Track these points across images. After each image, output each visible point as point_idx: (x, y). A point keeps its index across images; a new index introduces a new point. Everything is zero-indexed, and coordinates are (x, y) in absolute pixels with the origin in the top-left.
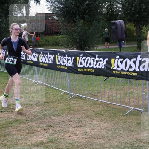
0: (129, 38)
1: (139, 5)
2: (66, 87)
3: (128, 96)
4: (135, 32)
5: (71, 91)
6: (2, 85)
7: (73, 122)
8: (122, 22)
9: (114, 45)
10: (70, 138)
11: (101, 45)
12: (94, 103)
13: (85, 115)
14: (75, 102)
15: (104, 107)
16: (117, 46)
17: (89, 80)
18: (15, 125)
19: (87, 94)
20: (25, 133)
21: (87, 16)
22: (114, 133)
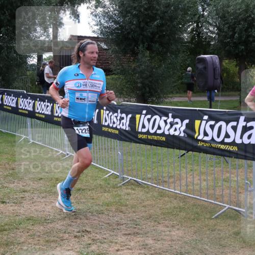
0: (226, 85)
1: (246, 30)
2: (115, 165)
3: (220, 184)
4: (238, 75)
5: (123, 172)
6: (7, 157)
7: (124, 225)
8: (215, 58)
9: (201, 96)
10: (119, 253)
11: (178, 95)
12: (162, 194)
13: (145, 215)
14: (130, 191)
15: (179, 202)
16: (206, 99)
17: (154, 155)
18: (26, 227)
19: (150, 179)
20: (41, 242)
21: (157, 45)
22: (194, 248)
